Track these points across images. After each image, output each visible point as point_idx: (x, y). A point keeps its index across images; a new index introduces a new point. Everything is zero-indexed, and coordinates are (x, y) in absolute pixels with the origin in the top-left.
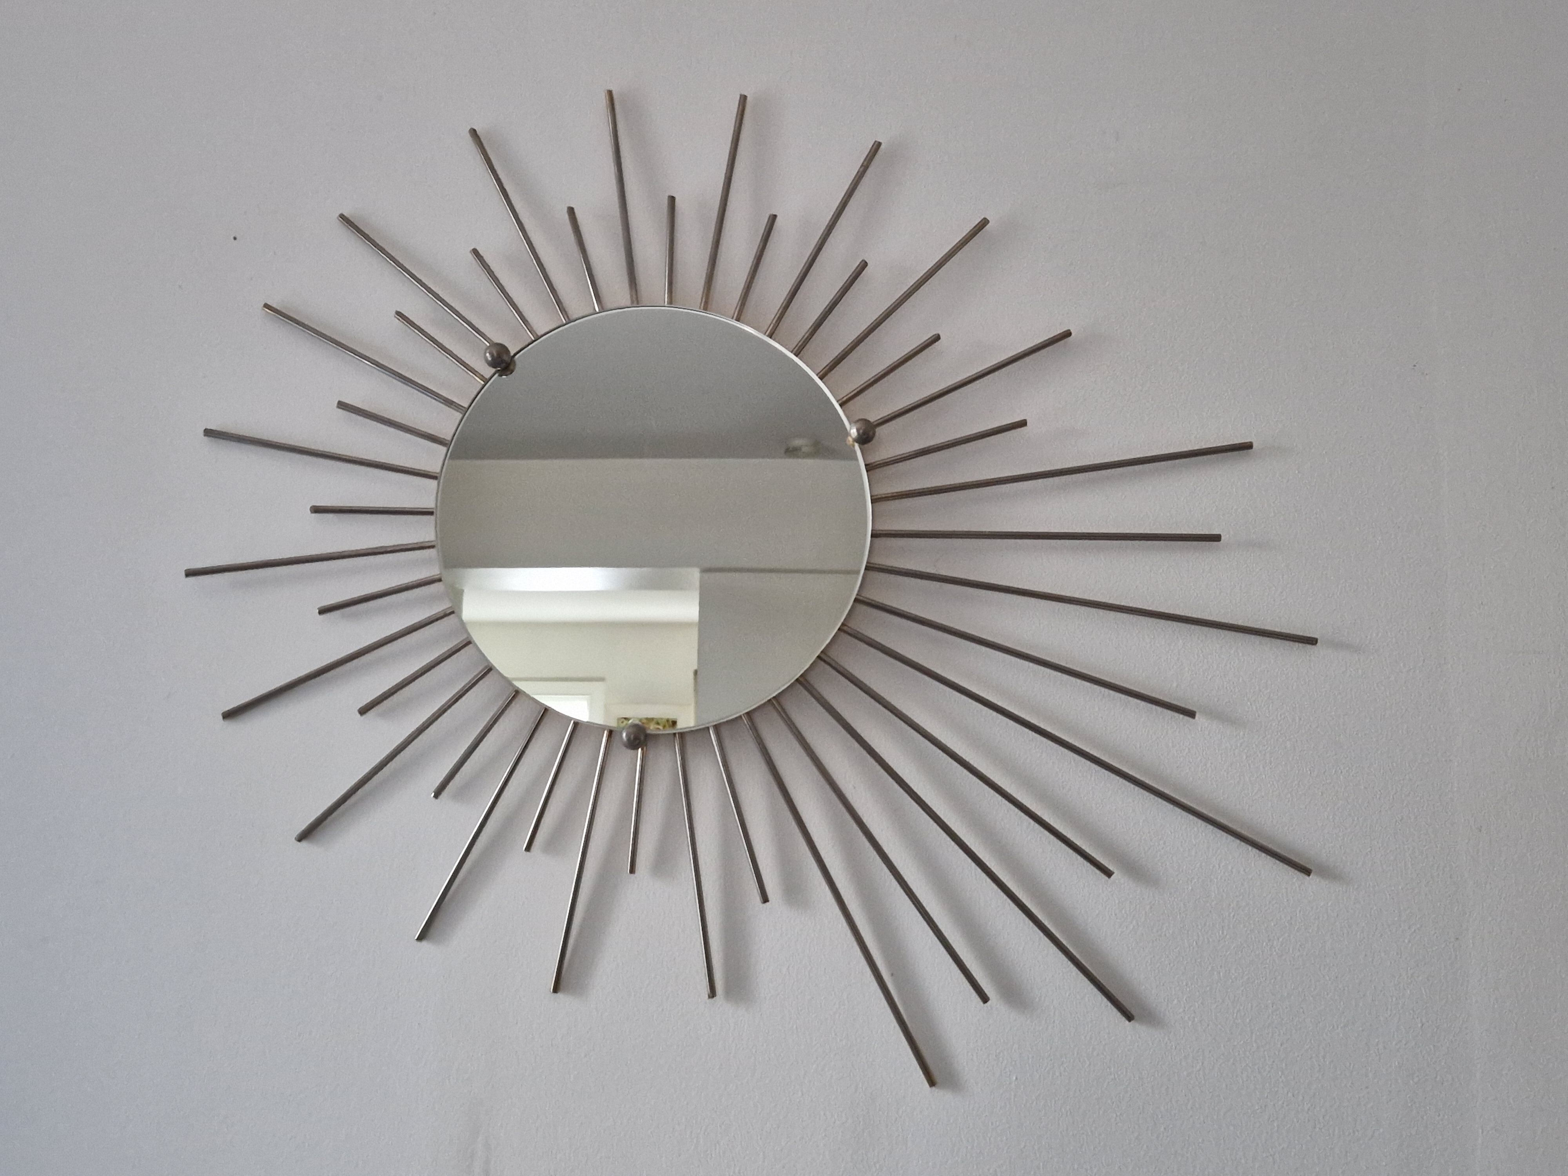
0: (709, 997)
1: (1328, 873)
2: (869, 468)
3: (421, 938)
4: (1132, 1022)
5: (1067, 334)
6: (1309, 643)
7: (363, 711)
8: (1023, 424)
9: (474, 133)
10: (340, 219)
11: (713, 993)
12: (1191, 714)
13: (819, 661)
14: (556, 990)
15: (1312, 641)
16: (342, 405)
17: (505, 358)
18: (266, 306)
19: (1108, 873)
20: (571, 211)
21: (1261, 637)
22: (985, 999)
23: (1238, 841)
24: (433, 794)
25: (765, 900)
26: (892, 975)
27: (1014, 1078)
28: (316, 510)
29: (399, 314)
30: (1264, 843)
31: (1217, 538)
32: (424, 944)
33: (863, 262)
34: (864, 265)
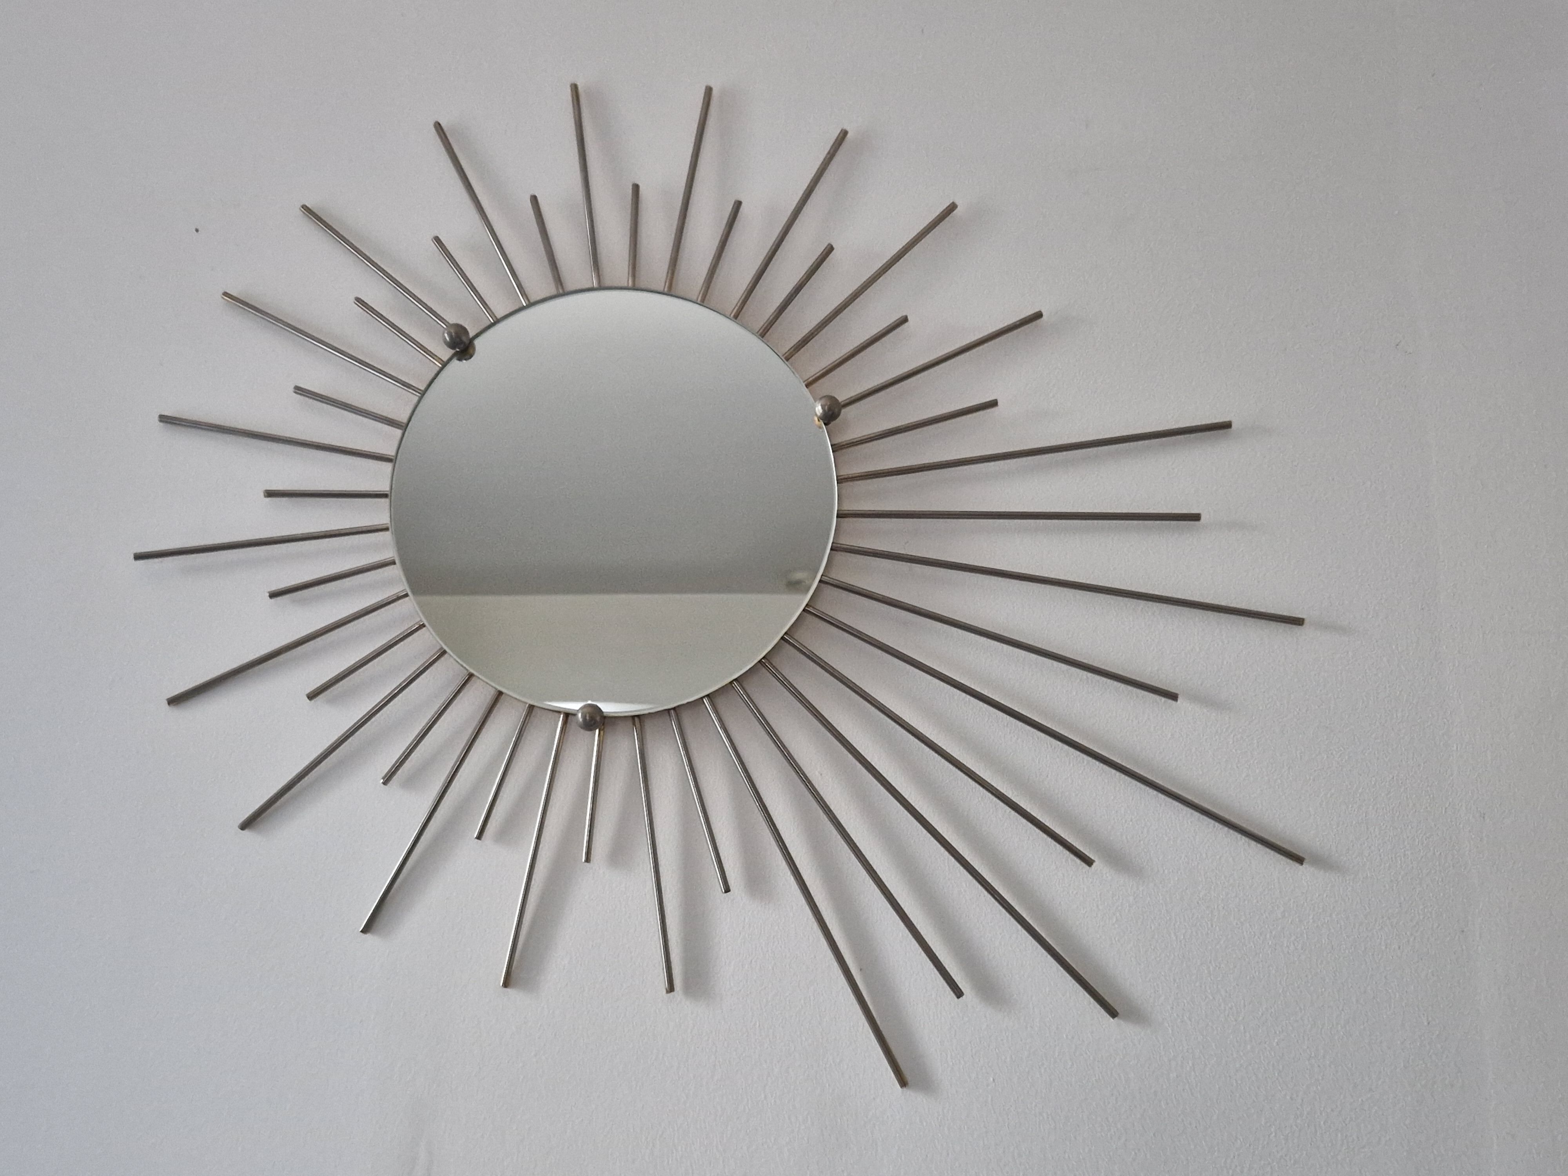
0: (668, 992)
1: (1322, 862)
2: (836, 448)
3: (364, 931)
4: (1116, 1019)
5: (1038, 315)
6: (1295, 624)
7: (312, 696)
8: (993, 404)
9: (438, 126)
10: (303, 210)
11: (671, 988)
12: (1174, 697)
13: (783, 642)
14: (506, 984)
15: (1298, 622)
16: (299, 390)
17: (464, 339)
18: (226, 294)
19: (1089, 862)
20: (534, 199)
21: (1246, 618)
22: (959, 993)
23: (1226, 829)
24: (382, 781)
25: (727, 890)
26: (861, 970)
27: (992, 1079)
28: (270, 494)
29: (358, 300)
30: (1256, 831)
31: (1196, 517)
32: (368, 936)
33: (830, 246)
34: (830, 249)
